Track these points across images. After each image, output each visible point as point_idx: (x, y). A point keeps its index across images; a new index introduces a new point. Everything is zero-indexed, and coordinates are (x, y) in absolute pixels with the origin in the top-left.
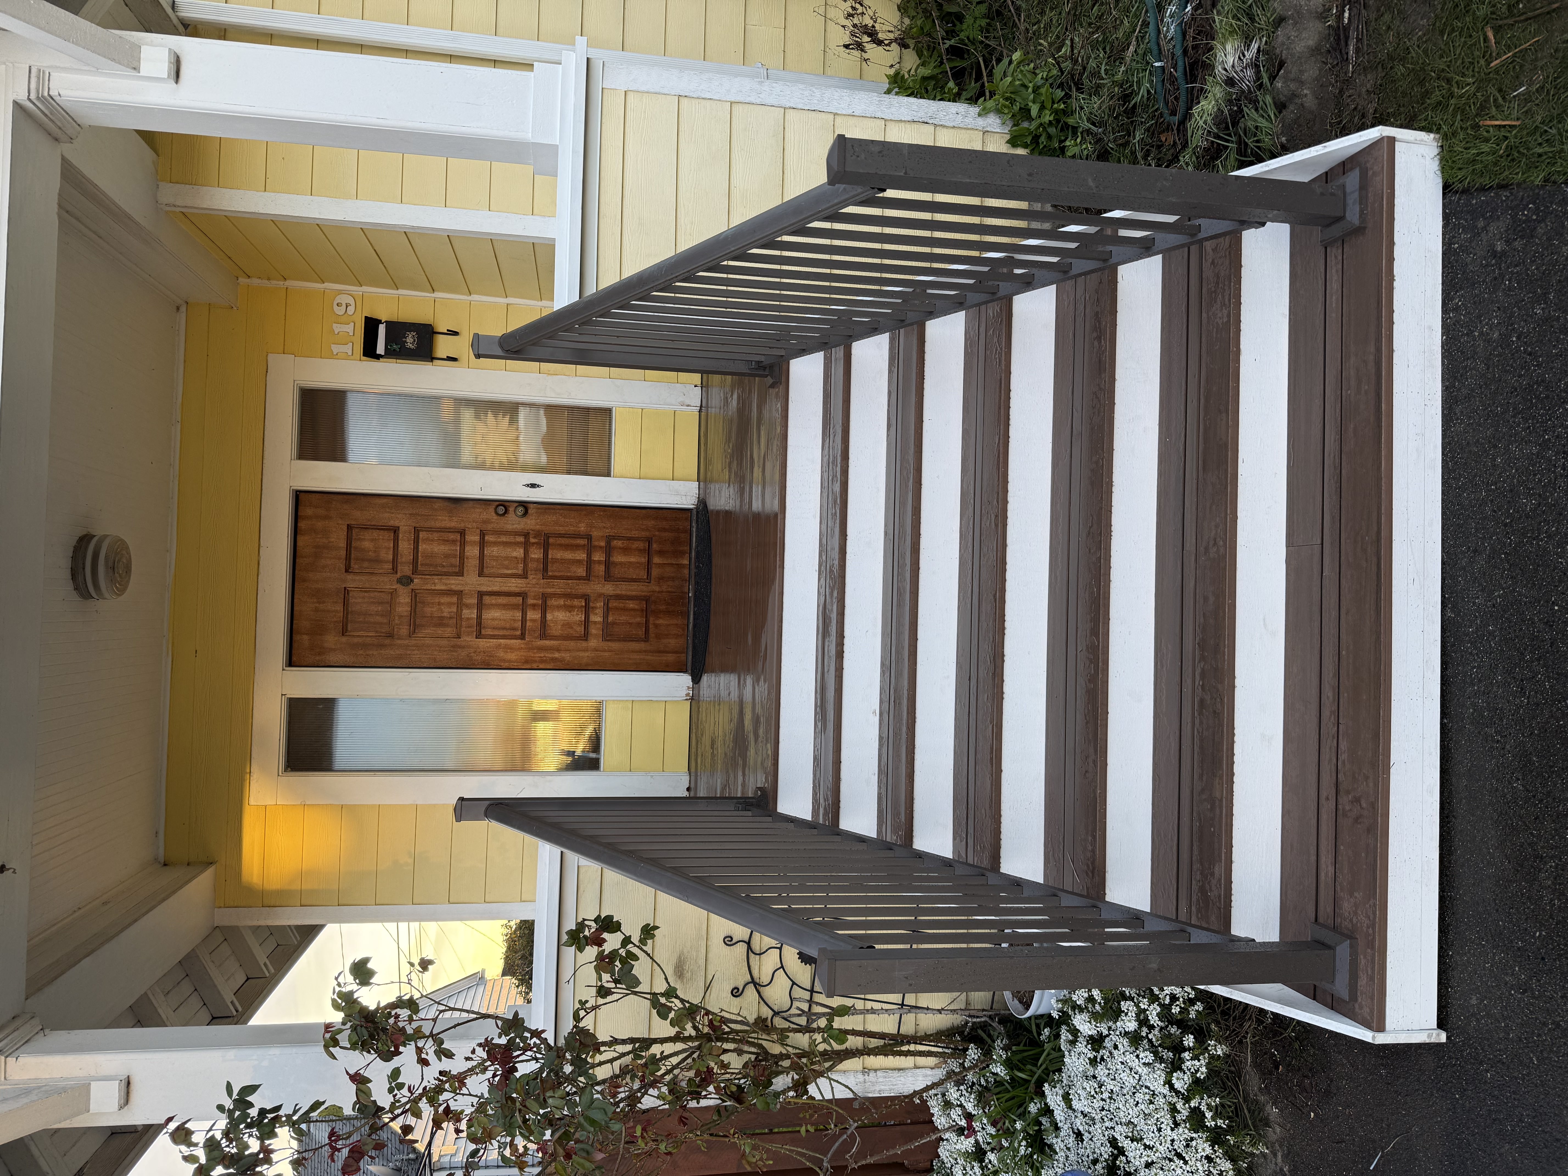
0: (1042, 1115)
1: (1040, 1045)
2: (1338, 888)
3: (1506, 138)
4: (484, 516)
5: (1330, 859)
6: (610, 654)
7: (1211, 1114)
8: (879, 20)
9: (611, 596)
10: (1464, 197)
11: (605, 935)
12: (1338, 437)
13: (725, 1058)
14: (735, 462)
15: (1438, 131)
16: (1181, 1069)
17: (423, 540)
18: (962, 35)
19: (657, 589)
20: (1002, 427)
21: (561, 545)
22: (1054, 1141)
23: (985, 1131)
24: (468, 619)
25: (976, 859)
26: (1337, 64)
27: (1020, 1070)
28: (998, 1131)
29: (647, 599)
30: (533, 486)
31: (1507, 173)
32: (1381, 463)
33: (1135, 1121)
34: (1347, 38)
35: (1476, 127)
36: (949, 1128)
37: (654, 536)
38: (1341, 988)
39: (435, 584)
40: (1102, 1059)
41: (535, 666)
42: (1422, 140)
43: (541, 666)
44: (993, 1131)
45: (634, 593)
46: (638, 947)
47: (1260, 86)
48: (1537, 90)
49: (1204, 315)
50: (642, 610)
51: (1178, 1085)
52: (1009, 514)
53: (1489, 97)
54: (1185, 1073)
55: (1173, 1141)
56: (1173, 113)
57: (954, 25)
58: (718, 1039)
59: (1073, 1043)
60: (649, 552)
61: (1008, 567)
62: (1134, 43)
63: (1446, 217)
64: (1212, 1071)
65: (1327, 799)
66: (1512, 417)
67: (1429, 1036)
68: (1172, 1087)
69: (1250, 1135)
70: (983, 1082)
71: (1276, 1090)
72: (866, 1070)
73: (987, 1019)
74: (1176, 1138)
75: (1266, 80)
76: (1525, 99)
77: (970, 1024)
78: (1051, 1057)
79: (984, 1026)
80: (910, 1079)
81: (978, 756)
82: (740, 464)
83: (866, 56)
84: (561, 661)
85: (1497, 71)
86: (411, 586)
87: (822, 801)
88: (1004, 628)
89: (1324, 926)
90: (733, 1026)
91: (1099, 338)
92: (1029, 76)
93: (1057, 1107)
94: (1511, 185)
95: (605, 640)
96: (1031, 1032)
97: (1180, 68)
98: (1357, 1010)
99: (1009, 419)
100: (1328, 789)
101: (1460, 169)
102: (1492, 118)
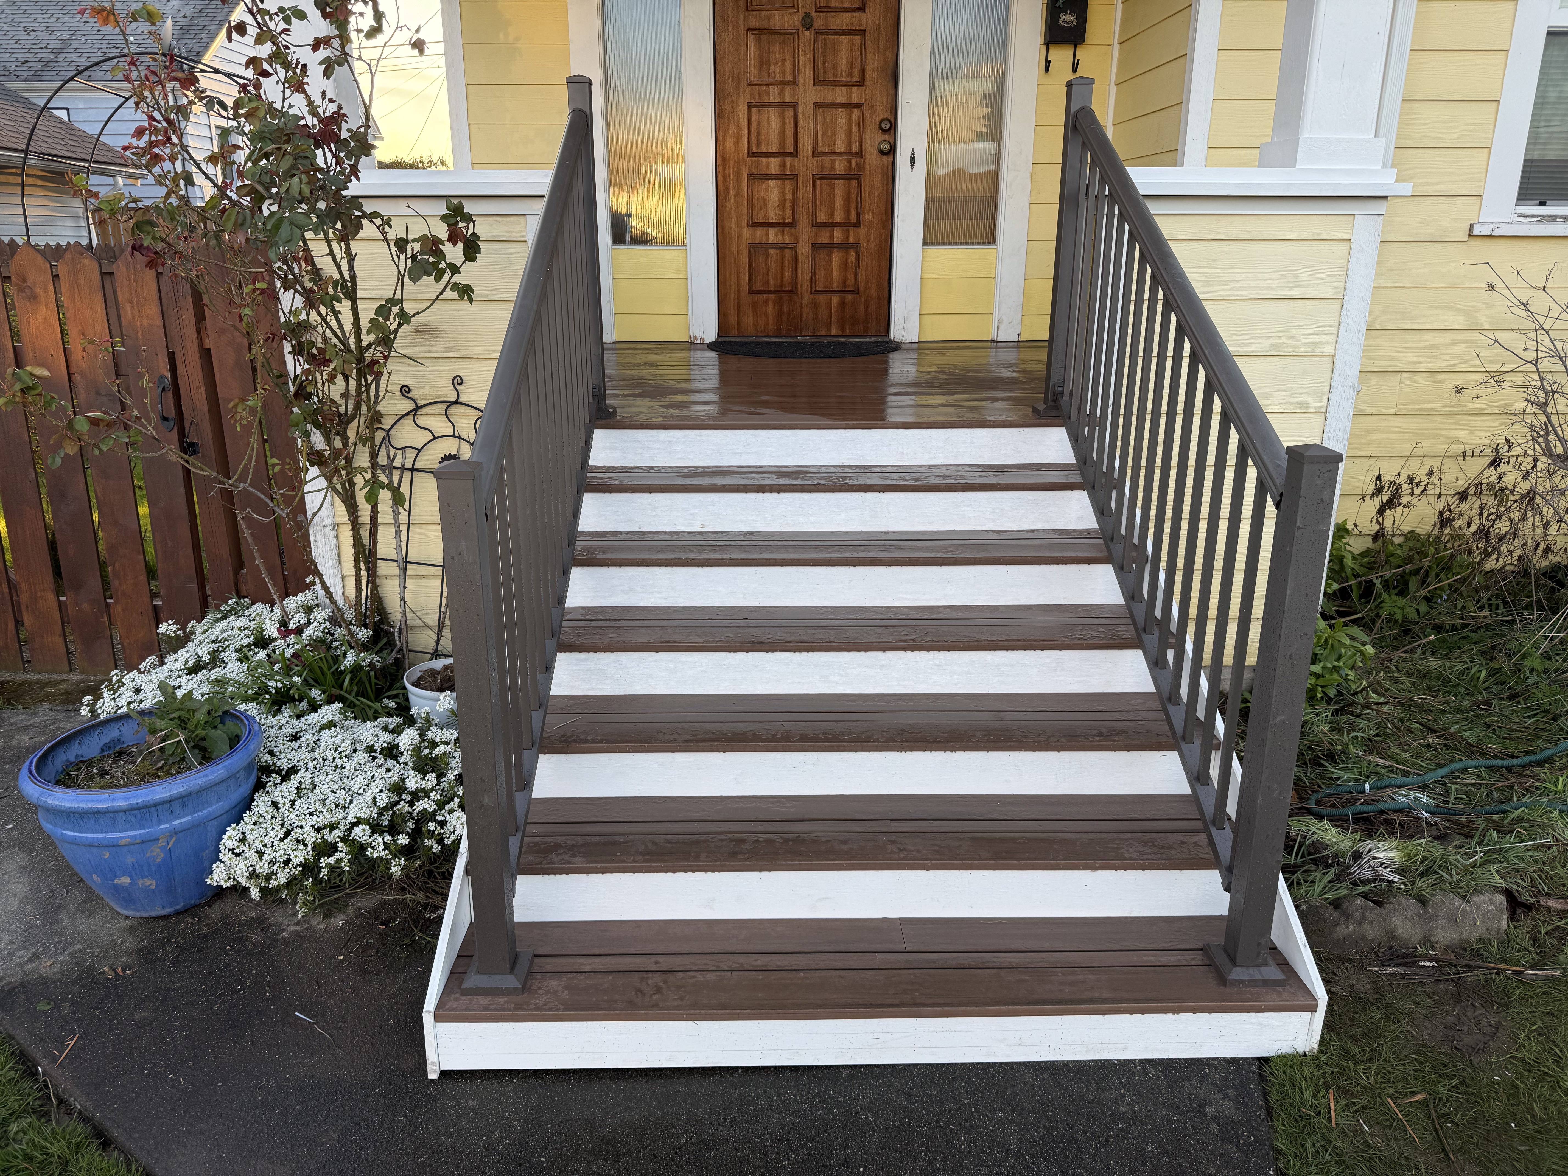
0: (309, 702)
1: (378, 697)
2: (571, 975)
3: (1319, 1114)
4: (879, 108)
5: (601, 968)
6: (735, 252)
7: (333, 862)
8: (1406, 510)
9: (796, 251)
10: (1256, 1077)
11: (460, 245)
12: (1014, 965)
13: (340, 379)
14: (946, 377)
15: (1320, 1051)
16: (373, 833)
17: (852, 40)
18: (1385, 596)
19: (805, 301)
20: (1006, 643)
21: (849, 193)
22: (285, 714)
23: (287, 647)
24: (768, 93)
25: (566, 629)
26: (1378, 956)
27: (351, 680)
28: (288, 660)
29: (793, 291)
30: (913, 160)
31: (1283, 1115)
32: (993, 1005)
33: (317, 790)
34: (1404, 965)
35: (1327, 1087)
36: (286, 612)
37: (860, 297)
38: (473, 980)
39: (805, 54)
40: (374, 758)
41: (720, 169)
42: (1312, 1037)
43: (719, 176)
44: (288, 653)
45: (799, 276)
46: (449, 281)
47: (1355, 884)
48: (1367, 1141)
49: (1129, 835)
50: (782, 286)
51: (358, 831)
52: (917, 653)
53: (1357, 1097)
54: (370, 837)
55: (301, 827)
56: (1318, 802)
57: (1394, 588)
58: (359, 371)
59: (385, 729)
60: (843, 291)
61: (863, 653)
62: (1388, 763)
63: (1234, 1061)
64: (374, 863)
65: (656, 963)
66: (1044, 1126)
67: (433, 1063)
68: (354, 825)
69: (314, 901)
70: (335, 644)
71: (360, 923)
72: (336, 527)
73: (398, 647)
74: (306, 829)
75: (1362, 889)
76: (1357, 1131)
77: (392, 630)
78: (368, 710)
79: (391, 644)
80: (331, 572)
81: (670, 629)
82: (944, 382)
83: (1367, 499)
84: (726, 198)
85: (1382, 1104)
86: (801, 28)
87: (608, 475)
88: (800, 651)
89: (532, 963)
90: (373, 388)
91: (1101, 734)
92: (1350, 662)
93: (321, 716)
94: (1271, 1119)
95: (750, 245)
96: (390, 689)
97: (1365, 808)
98: (453, 996)
99: (1013, 649)
100: (665, 963)
101: (1284, 1072)
102: (1337, 1101)
